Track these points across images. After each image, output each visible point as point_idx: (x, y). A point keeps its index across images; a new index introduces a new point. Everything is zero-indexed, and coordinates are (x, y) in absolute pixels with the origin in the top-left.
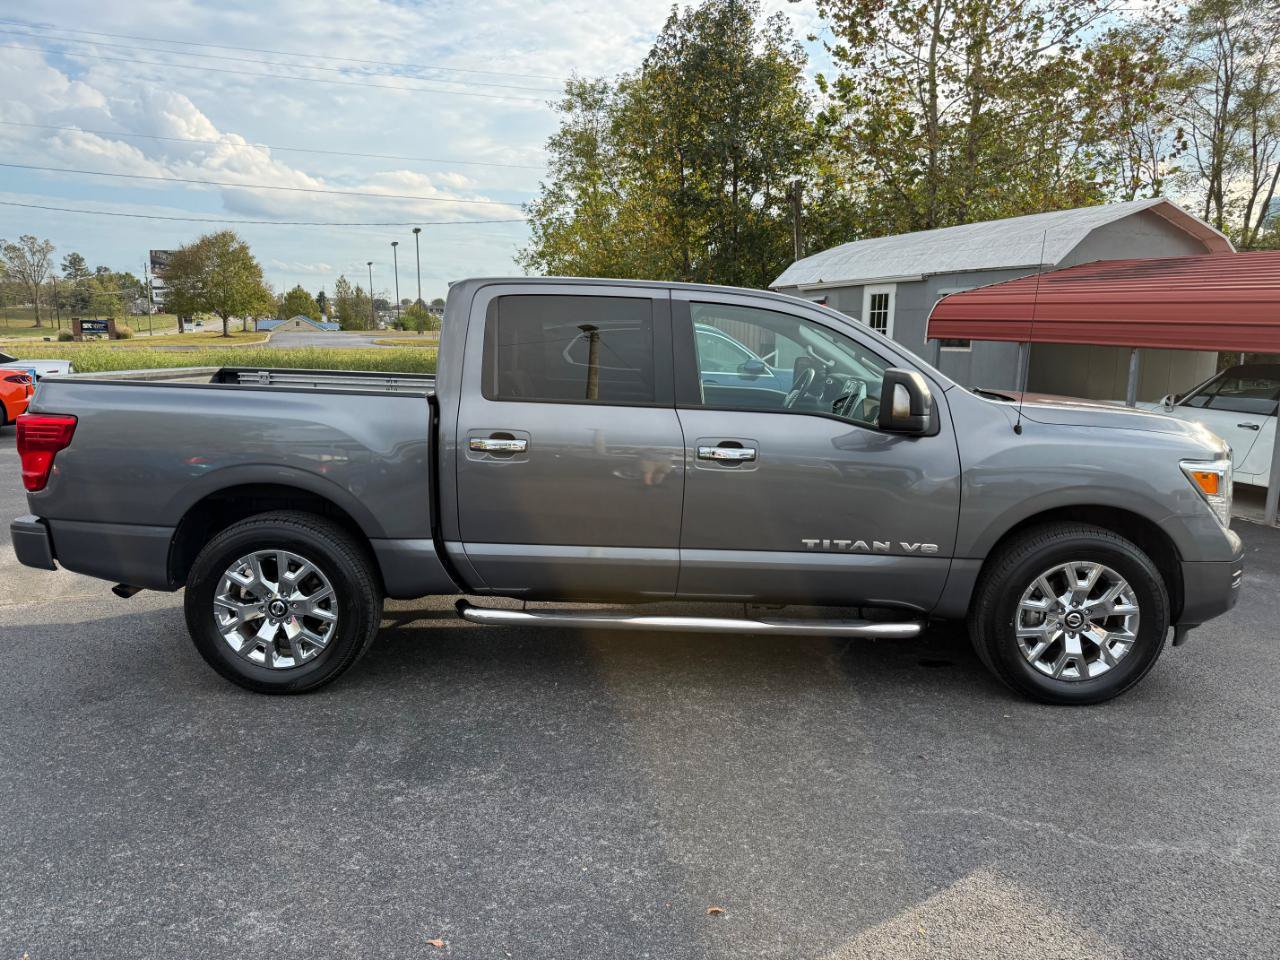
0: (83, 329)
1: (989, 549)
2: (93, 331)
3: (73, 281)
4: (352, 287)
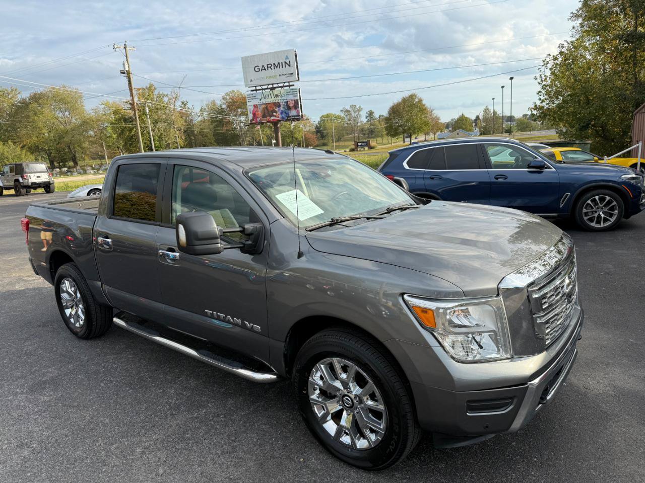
0: (358, 146)
1: (285, 336)
2: (362, 146)
3: (370, 123)
4: (492, 112)
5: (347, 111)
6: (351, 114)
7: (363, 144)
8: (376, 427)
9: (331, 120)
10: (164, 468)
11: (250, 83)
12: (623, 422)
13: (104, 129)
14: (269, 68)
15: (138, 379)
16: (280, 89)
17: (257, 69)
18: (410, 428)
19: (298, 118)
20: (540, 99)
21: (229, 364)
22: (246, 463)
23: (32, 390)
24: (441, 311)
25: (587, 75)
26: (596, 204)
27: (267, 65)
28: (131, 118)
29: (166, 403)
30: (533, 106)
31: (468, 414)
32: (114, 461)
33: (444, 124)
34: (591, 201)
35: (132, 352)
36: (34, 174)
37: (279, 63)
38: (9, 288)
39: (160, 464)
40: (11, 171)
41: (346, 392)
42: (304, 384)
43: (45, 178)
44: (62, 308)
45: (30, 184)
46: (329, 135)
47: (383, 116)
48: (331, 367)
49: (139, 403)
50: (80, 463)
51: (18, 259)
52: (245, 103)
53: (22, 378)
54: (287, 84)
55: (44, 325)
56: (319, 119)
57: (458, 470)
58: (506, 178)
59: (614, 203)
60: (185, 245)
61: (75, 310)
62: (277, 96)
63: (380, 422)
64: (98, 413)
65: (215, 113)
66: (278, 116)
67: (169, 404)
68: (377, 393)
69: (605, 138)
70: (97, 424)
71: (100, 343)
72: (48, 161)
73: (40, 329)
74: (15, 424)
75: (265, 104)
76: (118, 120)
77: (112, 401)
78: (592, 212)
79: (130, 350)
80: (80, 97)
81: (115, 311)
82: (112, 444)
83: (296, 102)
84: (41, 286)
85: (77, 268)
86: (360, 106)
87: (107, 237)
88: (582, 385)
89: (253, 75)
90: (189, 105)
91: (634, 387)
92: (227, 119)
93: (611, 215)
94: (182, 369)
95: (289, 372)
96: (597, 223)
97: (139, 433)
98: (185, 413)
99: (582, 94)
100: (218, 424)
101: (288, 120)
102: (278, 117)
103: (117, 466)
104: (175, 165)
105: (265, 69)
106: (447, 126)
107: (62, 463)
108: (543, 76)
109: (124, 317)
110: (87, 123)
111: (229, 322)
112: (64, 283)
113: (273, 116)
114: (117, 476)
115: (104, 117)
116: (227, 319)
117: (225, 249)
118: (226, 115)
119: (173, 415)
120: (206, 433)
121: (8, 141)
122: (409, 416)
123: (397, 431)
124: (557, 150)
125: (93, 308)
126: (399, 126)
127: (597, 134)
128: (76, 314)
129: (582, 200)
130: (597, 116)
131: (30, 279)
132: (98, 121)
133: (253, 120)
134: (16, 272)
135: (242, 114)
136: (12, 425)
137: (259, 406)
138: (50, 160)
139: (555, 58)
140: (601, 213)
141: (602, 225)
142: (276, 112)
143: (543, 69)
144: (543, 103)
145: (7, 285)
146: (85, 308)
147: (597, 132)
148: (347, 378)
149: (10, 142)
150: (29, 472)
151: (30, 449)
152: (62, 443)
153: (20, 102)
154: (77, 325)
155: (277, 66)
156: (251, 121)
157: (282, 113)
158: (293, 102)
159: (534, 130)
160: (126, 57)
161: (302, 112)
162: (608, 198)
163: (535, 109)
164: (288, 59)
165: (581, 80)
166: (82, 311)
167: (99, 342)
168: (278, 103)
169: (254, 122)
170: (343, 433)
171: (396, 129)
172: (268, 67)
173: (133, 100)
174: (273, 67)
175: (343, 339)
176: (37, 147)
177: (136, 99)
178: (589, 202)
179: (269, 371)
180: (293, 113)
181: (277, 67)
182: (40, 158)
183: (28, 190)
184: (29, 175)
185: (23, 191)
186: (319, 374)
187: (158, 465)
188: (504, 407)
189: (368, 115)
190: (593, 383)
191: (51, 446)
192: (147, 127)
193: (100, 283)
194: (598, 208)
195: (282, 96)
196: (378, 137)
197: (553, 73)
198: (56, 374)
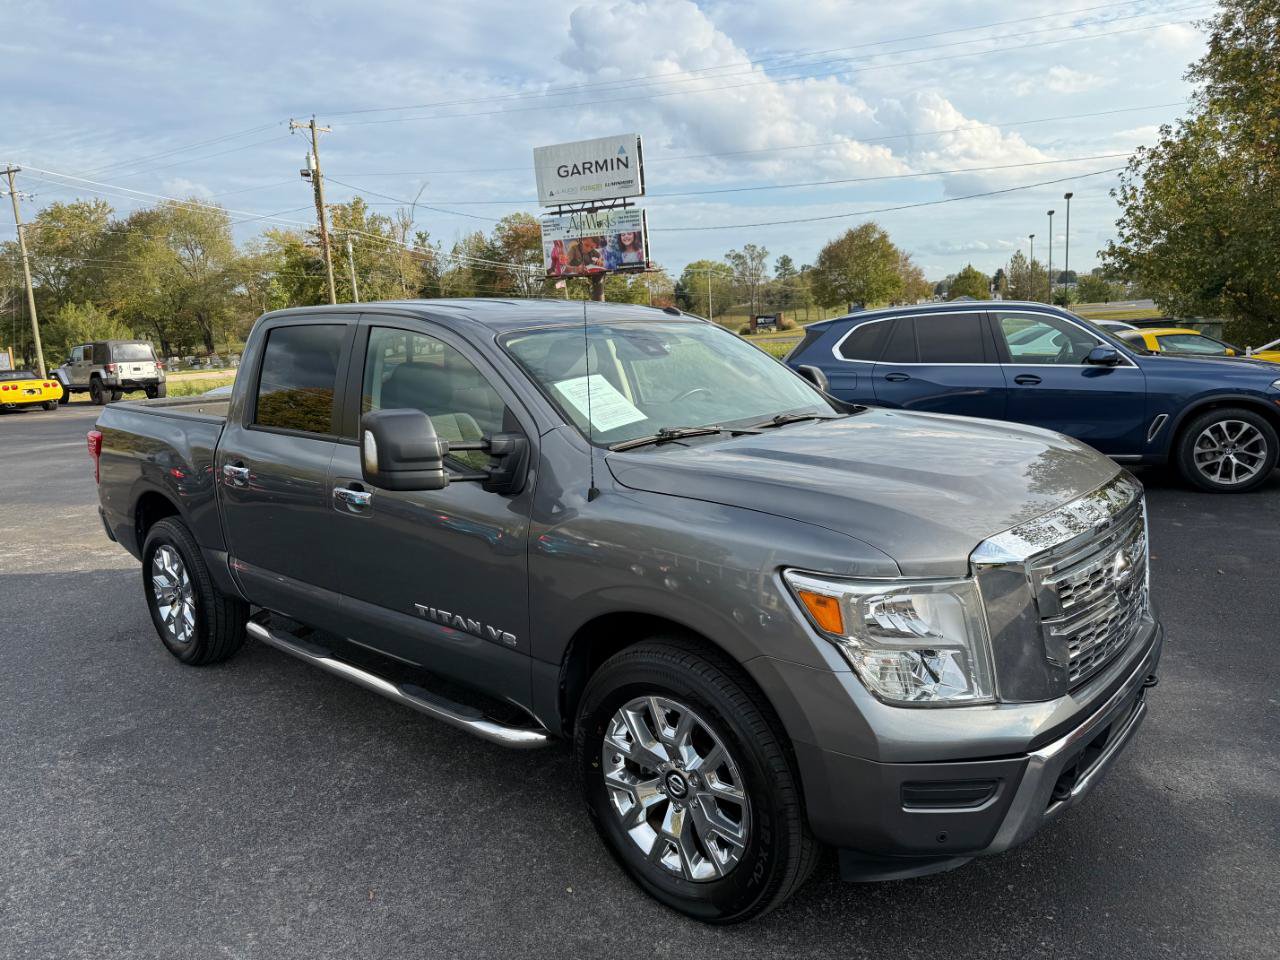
0: (757, 324)
1: (562, 653)
2: (765, 326)
3: (782, 280)
4: (1028, 261)
5: (739, 257)
6: (746, 263)
7: (768, 320)
8: (729, 835)
9: (705, 273)
10: (318, 903)
11: (549, 198)
12: (1237, 856)
13: (267, 283)
14: (587, 171)
15: (287, 741)
16: (607, 210)
17: (563, 172)
18: (792, 837)
19: (640, 268)
20: (1122, 235)
21: (458, 712)
22: (476, 900)
23: (84, 754)
24: (854, 600)
25: (1217, 188)
26: (1222, 437)
27: (584, 164)
28: (319, 262)
29: (336, 785)
30: (1107, 249)
31: (905, 809)
32: (226, 886)
33: (932, 284)
34: (1211, 430)
35: (281, 691)
36: (128, 364)
37: (606, 161)
38: (61, 569)
39: (312, 897)
40: (86, 356)
41: (673, 766)
42: (595, 749)
43: (148, 371)
44: (154, 605)
45: (120, 383)
46: (701, 302)
47: (809, 267)
48: (647, 717)
49: (285, 783)
50: (161, 888)
51: (83, 518)
52: (538, 239)
53: (67, 731)
54: (621, 201)
55: (120, 637)
56: (683, 272)
57: (892, 931)
58: (1038, 382)
59: (1259, 436)
60: (375, 471)
61: (177, 608)
62: (600, 224)
63: (736, 826)
64: (205, 800)
65: (480, 258)
66: (600, 262)
67: (340, 789)
68: (733, 767)
69: (1254, 314)
70: (201, 820)
71: (221, 673)
72: (159, 343)
73: (113, 644)
74: (48, 813)
75: (576, 240)
76: (293, 266)
77: (233, 779)
78: (1214, 453)
79: (277, 687)
80: (224, 221)
81: (254, 610)
82: (225, 856)
83: (637, 236)
84: (122, 567)
85: (185, 527)
86: (763, 248)
87: (240, 465)
88: (1161, 783)
89: (555, 184)
90: (431, 241)
91: (1269, 789)
92: (502, 269)
93: (1253, 461)
94: (373, 725)
95: (568, 727)
96: (1223, 475)
97: (277, 837)
98: (369, 805)
99: (1208, 225)
100: (430, 829)
101: (621, 271)
102: (602, 265)
103: (230, 895)
104: (371, 327)
105: (579, 173)
106: (939, 289)
107: (127, 886)
108: (1128, 189)
109: (268, 622)
110: (235, 271)
111: (458, 627)
112: (160, 555)
113: (592, 262)
114: (229, 913)
115: (268, 260)
116: (455, 622)
117: (452, 481)
118: (501, 260)
119: (346, 809)
120: (408, 843)
121: (84, 302)
122: (792, 812)
123: (768, 842)
124: (1149, 334)
125: (210, 604)
126: (840, 287)
127: (1238, 307)
128: (179, 614)
129: (1192, 429)
130: (1237, 270)
131: (103, 554)
132: (257, 267)
133: (552, 269)
134: (78, 541)
135: (533, 259)
136: (42, 814)
137: (513, 797)
138: (162, 342)
139: (1154, 155)
140: (1231, 456)
141: (1234, 481)
142: (598, 256)
143: (1128, 174)
144: (1130, 244)
145: (59, 563)
146: (196, 604)
147: (1238, 301)
148: (676, 736)
149: (89, 304)
150: (63, 899)
151: (69, 859)
152: (130, 851)
153: (111, 229)
154: (181, 637)
155: (602, 166)
156: (549, 272)
157: (608, 258)
158: (632, 236)
159: (1114, 299)
160: (314, 144)
161: (647, 255)
162: (1246, 426)
163: (1110, 255)
164: (624, 152)
165: (1206, 197)
166: (191, 609)
167: (220, 670)
168: (602, 237)
169: (553, 273)
170: (667, 848)
171: (834, 291)
172: (584, 168)
173: (323, 228)
174: (593, 169)
175: (669, 658)
176: (139, 315)
177: (329, 226)
178: (1207, 432)
179: (533, 726)
180: (630, 257)
181: (602, 168)
182: (143, 336)
183: (117, 393)
184: (119, 364)
185: (106, 395)
186: (624, 730)
187: (307, 898)
188: (977, 799)
189: (779, 265)
190: (1184, 779)
191: (110, 854)
192: (348, 281)
193: (224, 556)
194: (1225, 446)
195: (610, 225)
196: (799, 307)
197: (1149, 185)
198: (133, 725)
